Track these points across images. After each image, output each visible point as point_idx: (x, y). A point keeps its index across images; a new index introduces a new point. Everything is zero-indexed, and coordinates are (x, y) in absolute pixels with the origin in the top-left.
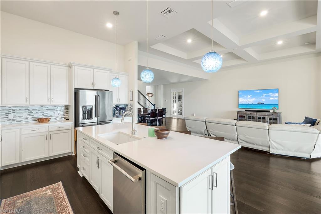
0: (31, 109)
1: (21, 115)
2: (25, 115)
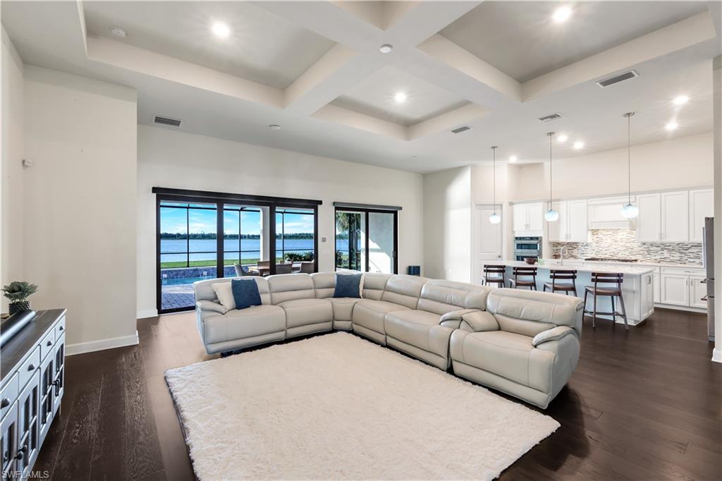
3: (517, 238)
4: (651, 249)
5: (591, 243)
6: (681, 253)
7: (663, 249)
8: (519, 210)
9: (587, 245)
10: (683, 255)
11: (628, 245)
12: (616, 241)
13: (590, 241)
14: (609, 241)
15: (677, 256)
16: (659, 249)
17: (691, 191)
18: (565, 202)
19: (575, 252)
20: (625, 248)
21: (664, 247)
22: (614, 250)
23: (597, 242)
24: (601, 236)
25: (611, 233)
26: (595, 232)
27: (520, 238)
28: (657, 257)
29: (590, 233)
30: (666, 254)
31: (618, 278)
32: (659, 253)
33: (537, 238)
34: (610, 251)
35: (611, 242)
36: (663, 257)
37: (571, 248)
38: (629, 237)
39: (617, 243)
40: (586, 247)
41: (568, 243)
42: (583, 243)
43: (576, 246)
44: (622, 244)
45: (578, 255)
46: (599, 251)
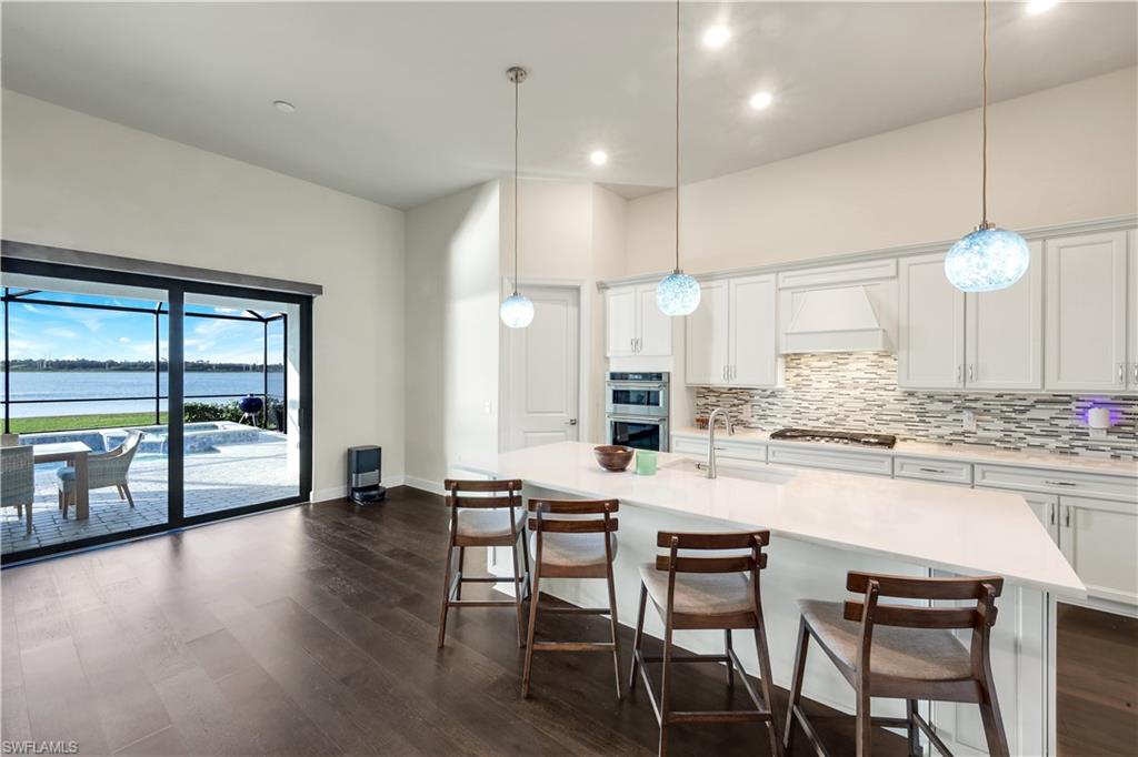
3: (614, 376)
4: (929, 407)
5: (782, 391)
6: (1007, 420)
7: (958, 410)
8: (620, 303)
9: (773, 395)
10: (1012, 426)
11: (871, 395)
12: (841, 386)
13: (780, 385)
14: (825, 384)
15: (996, 427)
16: (949, 407)
17: (1050, 243)
18: (724, 283)
19: (746, 413)
20: (863, 405)
21: (963, 402)
22: (836, 410)
23: (797, 388)
24: (805, 371)
25: (829, 363)
26: (792, 359)
27: (623, 377)
28: (945, 431)
29: (781, 362)
30: (968, 422)
31: (973, 603)
32: (950, 418)
33: (659, 376)
34: (827, 412)
35: (831, 388)
36: (960, 430)
37: (736, 402)
38: (874, 376)
39: (844, 392)
40: (770, 400)
41: (731, 389)
42: (765, 391)
43: (748, 398)
44: (856, 393)
45: (753, 420)
46: (802, 410)
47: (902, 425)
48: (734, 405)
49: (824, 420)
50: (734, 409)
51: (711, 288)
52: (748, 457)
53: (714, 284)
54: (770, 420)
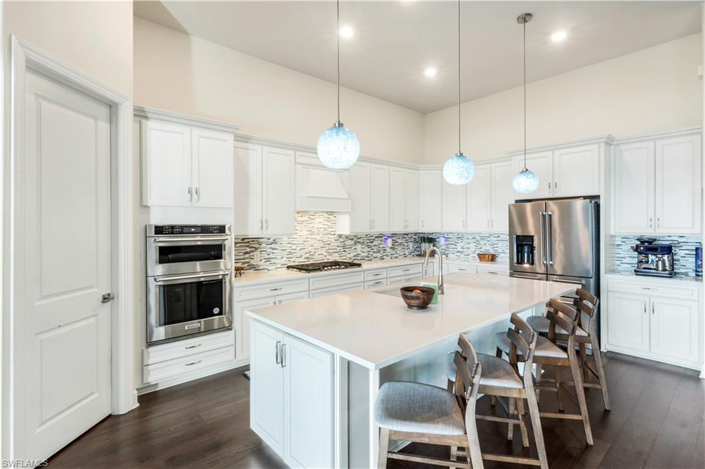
0: (479, 238)
1: (468, 246)
2: (472, 247)
3: (159, 230)
5: (280, 238)
7: (356, 243)
9: (275, 242)
11: (325, 238)
12: (312, 233)
14: (305, 233)
15: (366, 251)
19: (257, 258)
20: (322, 245)
21: (357, 239)
22: (310, 249)
34: (306, 251)
35: (307, 235)
36: (356, 254)
37: (248, 250)
38: (326, 226)
39: (314, 237)
40: (273, 246)
41: (243, 239)
42: (269, 239)
43: (257, 246)
44: (318, 237)
45: (262, 263)
46: (292, 251)
47: (337, 254)
48: (247, 253)
49: (304, 256)
50: (247, 256)
51: (247, 149)
52: (296, 290)
53: (250, 146)
54: (273, 261)
